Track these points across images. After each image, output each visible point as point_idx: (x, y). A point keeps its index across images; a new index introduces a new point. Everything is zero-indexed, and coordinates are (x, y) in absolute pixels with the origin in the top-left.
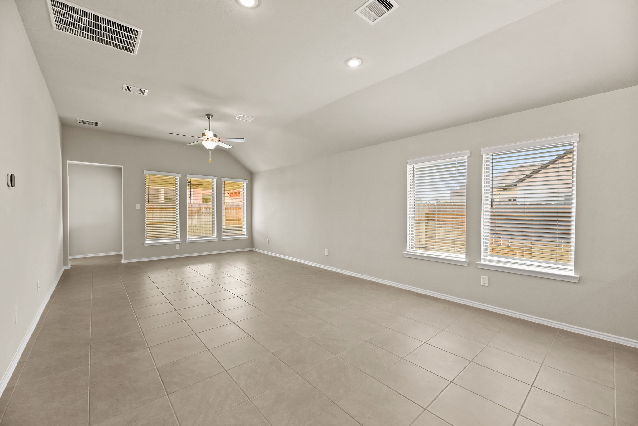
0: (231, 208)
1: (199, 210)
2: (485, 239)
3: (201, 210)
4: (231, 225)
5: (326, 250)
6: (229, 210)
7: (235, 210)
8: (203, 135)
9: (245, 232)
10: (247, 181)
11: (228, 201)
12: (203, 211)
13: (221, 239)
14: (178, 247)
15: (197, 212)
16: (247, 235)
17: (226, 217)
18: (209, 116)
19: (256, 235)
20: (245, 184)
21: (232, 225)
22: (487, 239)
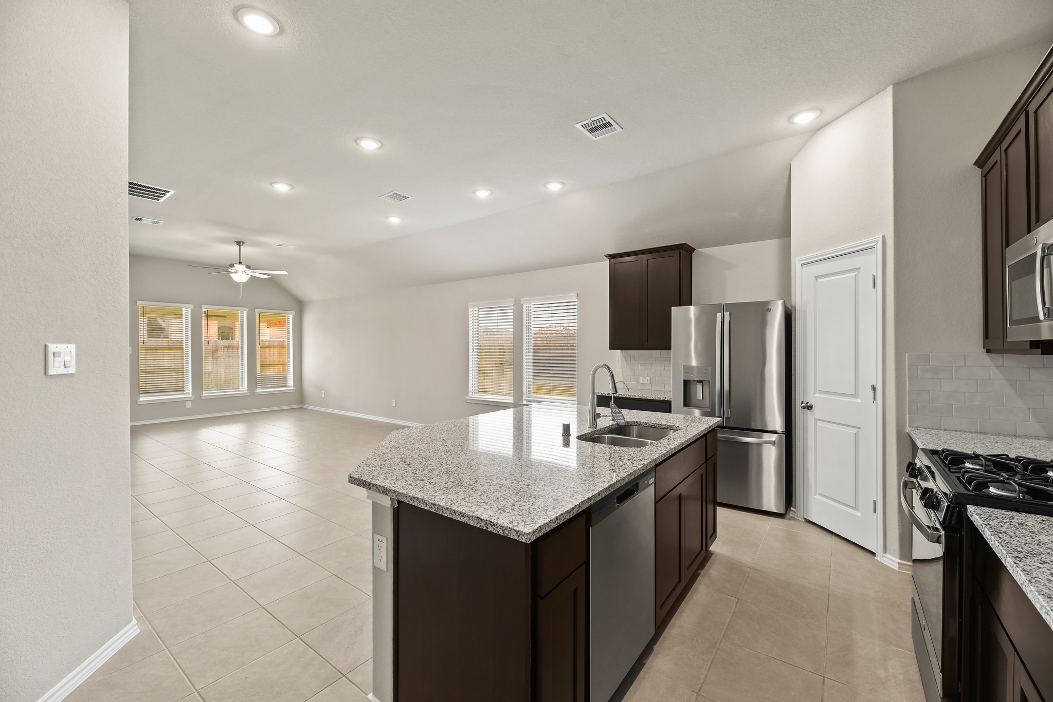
0: (269, 347)
1: (215, 351)
2: (529, 381)
3: (217, 350)
4: (270, 373)
5: (394, 401)
6: (267, 350)
7: (276, 351)
8: (232, 266)
9: (291, 382)
10: (294, 313)
11: (266, 334)
12: (222, 353)
13: (254, 393)
14: (189, 405)
15: (211, 353)
16: (294, 386)
17: (262, 361)
18: (239, 243)
19: (308, 387)
20: (291, 317)
21: (272, 372)
22: (530, 382)
